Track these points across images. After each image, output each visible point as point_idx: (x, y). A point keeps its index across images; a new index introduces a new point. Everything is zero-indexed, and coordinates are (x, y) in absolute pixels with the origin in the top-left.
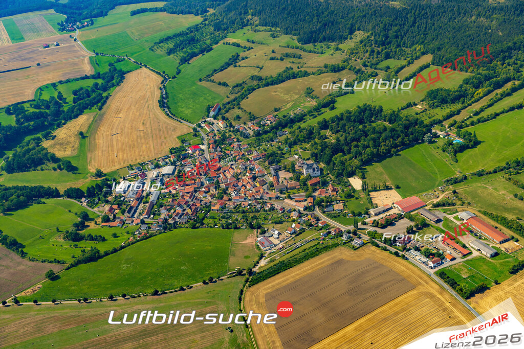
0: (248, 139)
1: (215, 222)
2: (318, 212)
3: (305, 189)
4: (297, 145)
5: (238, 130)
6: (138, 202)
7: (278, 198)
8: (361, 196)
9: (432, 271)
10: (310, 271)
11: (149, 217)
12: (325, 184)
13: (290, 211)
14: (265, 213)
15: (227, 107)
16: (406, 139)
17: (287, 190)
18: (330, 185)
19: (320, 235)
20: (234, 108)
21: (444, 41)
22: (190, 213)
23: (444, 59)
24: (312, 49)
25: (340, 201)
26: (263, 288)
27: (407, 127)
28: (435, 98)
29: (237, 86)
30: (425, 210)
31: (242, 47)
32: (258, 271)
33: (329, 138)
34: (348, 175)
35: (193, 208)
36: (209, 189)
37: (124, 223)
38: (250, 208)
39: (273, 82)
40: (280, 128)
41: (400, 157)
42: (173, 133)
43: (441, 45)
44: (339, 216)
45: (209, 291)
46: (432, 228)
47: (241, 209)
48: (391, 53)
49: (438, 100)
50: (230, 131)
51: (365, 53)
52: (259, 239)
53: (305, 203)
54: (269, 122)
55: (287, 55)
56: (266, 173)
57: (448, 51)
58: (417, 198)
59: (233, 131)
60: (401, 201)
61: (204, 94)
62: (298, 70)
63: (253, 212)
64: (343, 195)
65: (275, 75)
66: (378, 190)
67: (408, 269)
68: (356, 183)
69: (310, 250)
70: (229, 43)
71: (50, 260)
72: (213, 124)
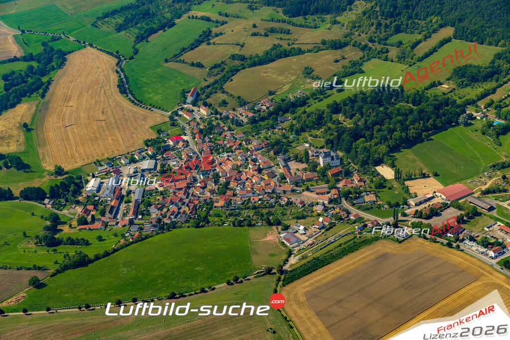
0: (242, 128)
1: (221, 220)
2: (346, 204)
3: (326, 180)
4: (305, 131)
5: (227, 118)
6: (118, 202)
7: (293, 191)
8: (395, 186)
9: (494, 262)
10: (352, 267)
11: (137, 217)
12: (348, 174)
13: (312, 205)
14: (282, 209)
15: (208, 91)
16: (438, 121)
17: (304, 182)
18: (356, 174)
19: (355, 229)
20: (216, 92)
21: (466, 11)
22: (188, 212)
23: (469, 31)
24: (303, 23)
25: (370, 192)
26: (300, 286)
27: (437, 108)
28: (463, 76)
29: (215, 67)
30: (474, 197)
31: (213, 21)
32: (290, 269)
33: (343, 124)
34: (374, 163)
35: (192, 205)
36: (206, 185)
37: (106, 226)
38: (263, 203)
39: (260, 61)
40: (281, 113)
41: (434, 142)
42: (143, 123)
43: (463, 15)
44: (372, 208)
45: (236, 292)
46: (485, 216)
47: (250, 205)
48: (402, 26)
49: (468, 78)
50: (217, 119)
51: (370, 26)
52: (282, 235)
53: (329, 195)
54: (265, 106)
55: (272, 30)
56: (272, 165)
57: (472, 22)
58: (461, 185)
59: (221, 119)
60: (443, 189)
61: (173, 77)
62: (290, 47)
63: (266, 207)
64: (372, 185)
65: (261, 54)
66: (413, 179)
67: (466, 260)
68: (386, 172)
69: (347, 245)
70: (197, 16)
71: (27, 267)
72: (193, 111)
